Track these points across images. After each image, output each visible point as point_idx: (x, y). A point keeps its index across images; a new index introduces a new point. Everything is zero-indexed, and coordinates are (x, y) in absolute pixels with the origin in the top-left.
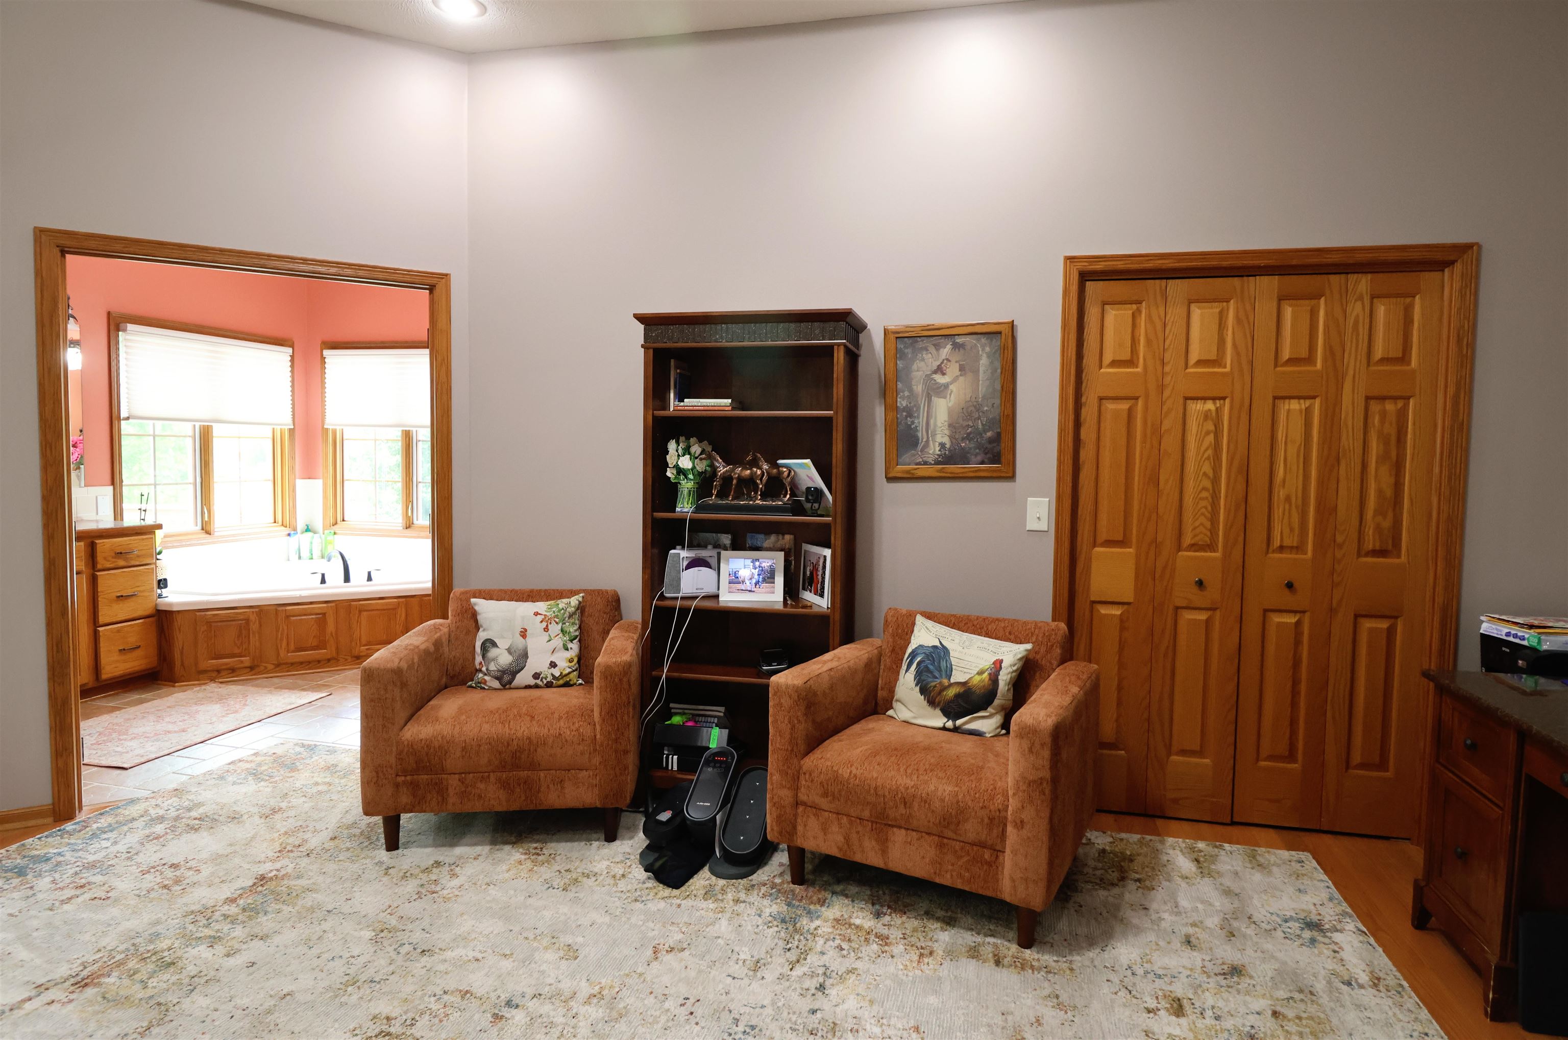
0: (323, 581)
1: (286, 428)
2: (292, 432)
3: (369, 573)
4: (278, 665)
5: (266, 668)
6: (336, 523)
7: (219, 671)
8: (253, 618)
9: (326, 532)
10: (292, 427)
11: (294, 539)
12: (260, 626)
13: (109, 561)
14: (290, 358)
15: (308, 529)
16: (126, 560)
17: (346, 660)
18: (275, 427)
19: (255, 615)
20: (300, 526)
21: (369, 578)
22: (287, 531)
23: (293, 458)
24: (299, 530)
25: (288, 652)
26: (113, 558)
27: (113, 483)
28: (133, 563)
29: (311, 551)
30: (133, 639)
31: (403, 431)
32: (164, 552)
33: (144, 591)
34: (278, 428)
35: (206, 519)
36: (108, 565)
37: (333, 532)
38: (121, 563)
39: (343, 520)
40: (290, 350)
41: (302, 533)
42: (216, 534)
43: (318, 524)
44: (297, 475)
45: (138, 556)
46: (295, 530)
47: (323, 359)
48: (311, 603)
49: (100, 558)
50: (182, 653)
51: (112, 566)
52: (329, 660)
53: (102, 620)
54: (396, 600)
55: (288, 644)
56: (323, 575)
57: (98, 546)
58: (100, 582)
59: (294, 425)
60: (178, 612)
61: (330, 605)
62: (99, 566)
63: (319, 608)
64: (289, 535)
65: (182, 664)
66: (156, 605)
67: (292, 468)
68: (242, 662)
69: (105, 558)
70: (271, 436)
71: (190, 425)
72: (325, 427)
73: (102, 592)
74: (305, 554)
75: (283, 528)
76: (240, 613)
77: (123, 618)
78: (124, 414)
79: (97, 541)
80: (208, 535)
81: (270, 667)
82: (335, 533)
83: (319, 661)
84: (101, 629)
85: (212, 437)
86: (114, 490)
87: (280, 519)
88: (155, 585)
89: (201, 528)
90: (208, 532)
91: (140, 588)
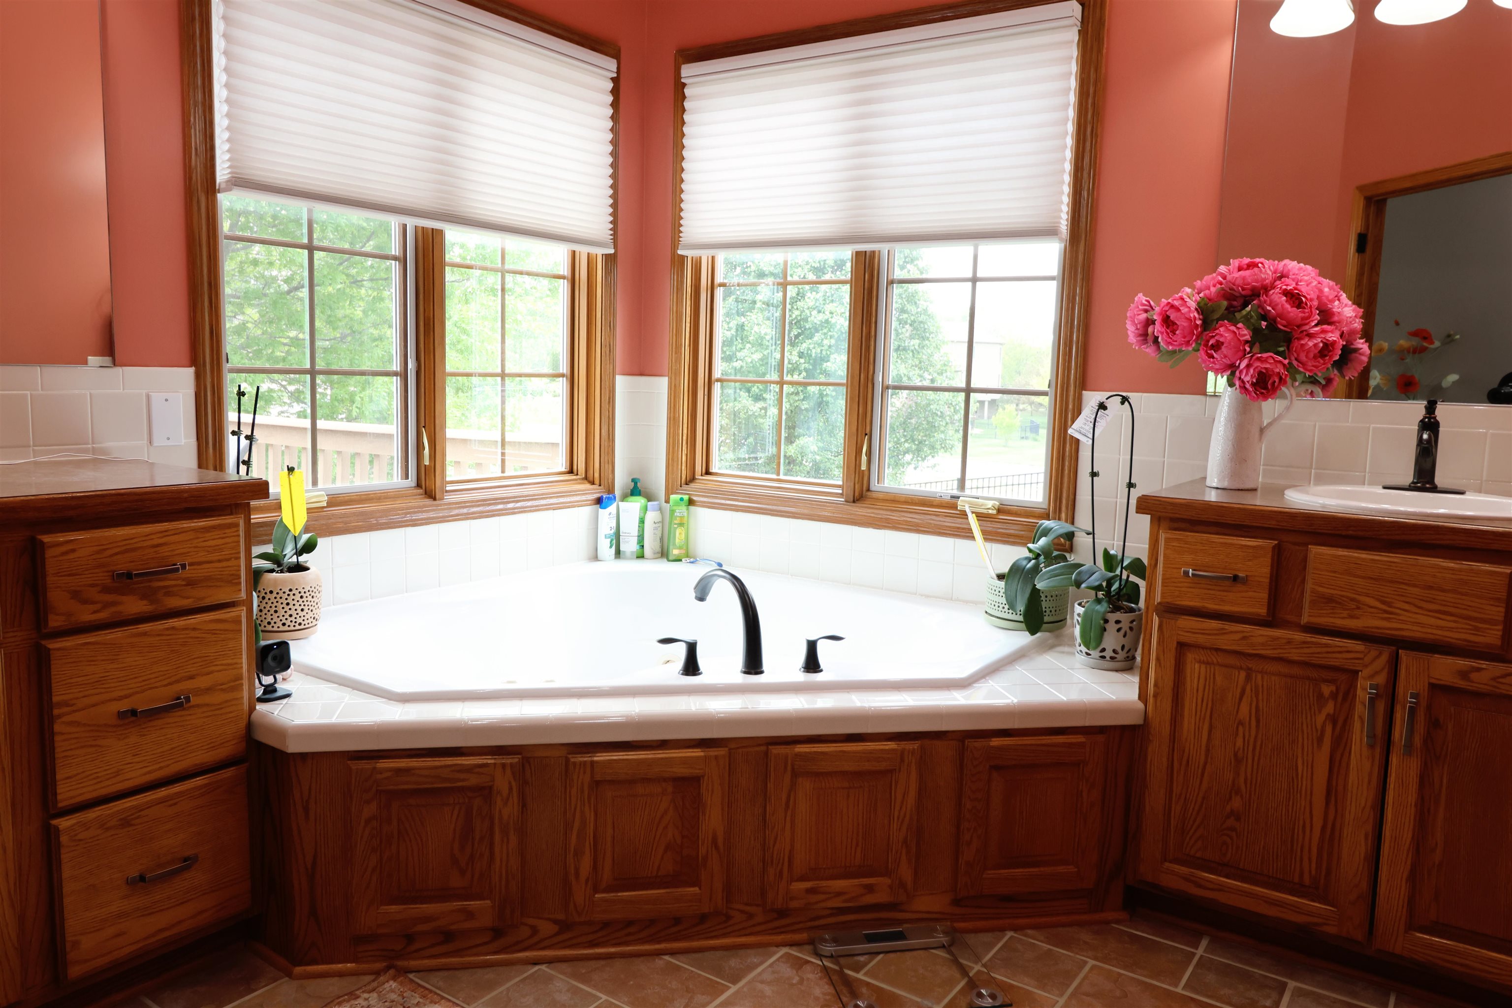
0: (691, 667)
1: (599, 252)
2: (611, 262)
3: (812, 647)
4: (565, 926)
5: (535, 930)
6: (692, 479)
7: (410, 938)
8: (503, 783)
9: (674, 497)
10: (612, 251)
11: (606, 516)
12: (524, 806)
13: (85, 602)
14: (610, 85)
15: (635, 490)
16: (148, 595)
17: (750, 916)
18: (577, 248)
19: (508, 771)
20: (621, 480)
21: (812, 664)
22: (594, 492)
23: (611, 326)
24: (618, 492)
25: (596, 890)
26: (106, 590)
27: (194, 360)
28: (174, 603)
29: (641, 538)
30: (174, 842)
31: (858, 254)
33: (208, 690)
34: (583, 251)
35: (427, 462)
36: (87, 616)
37: (686, 497)
38: (134, 606)
39: (708, 473)
40: (612, 65)
41: (624, 498)
42: (449, 498)
43: (658, 478)
44: (618, 369)
45: (191, 583)
46: (611, 490)
47: (680, 88)
48: (663, 744)
49: (57, 597)
50: (312, 875)
51: (103, 615)
52: (703, 918)
53: (68, 794)
54: (891, 745)
55: (595, 867)
56: (692, 649)
57: (49, 553)
58: (60, 672)
59: (615, 247)
60: (303, 756)
61: (713, 752)
62: (55, 622)
63: (684, 761)
64: (599, 501)
65: (314, 910)
66: (250, 726)
67: (609, 350)
68: (470, 915)
69: (76, 595)
70: (569, 269)
71: (394, 222)
72: (680, 252)
73: (66, 704)
74: (629, 545)
75: (588, 486)
76: (469, 769)
77: (139, 779)
78: (222, 173)
79: (47, 539)
80: (429, 502)
81: (546, 928)
82: (691, 502)
83: (677, 921)
84: (63, 823)
85: (443, 264)
86: (198, 377)
87: (581, 465)
88: (245, 662)
89: (411, 481)
90: (430, 495)
91: (202, 682)
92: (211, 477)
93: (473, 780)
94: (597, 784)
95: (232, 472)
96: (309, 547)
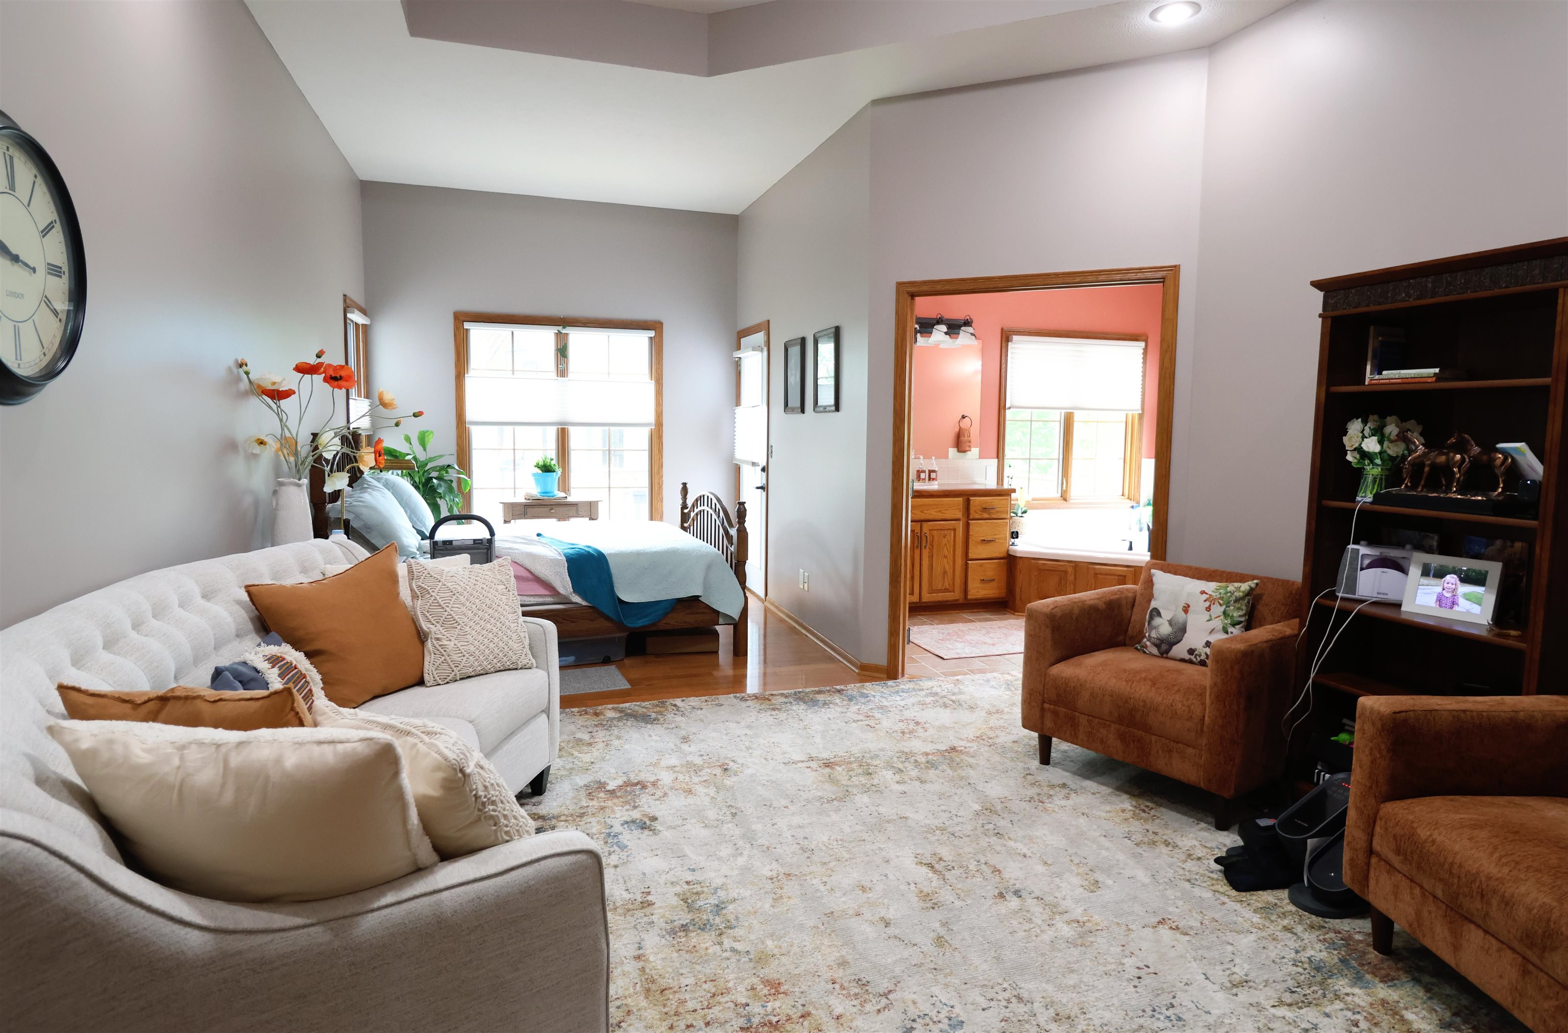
0: (1131, 548)
1: (1137, 413)
2: (1141, 416)
8: (1070, 570)
10: (1141, 412)
11: (1136, 511)
12: (1075, 578)
13: (977, 513)
14: (1142, 351)
15: (1149, 503)
16: (989, 514)
18: (1128, 413)
19: (1073, 568)
20: (1143, 499)
22: (1132, 503)
23: (1140, 440)
24: (1142, 503)
26: (981, 511)
27: (998, 458)
28: (994, 516)
30: (990, 574)
32: (1029, 511)
33: (999, 539)
34: (1130, 413)
35: (1065, 489)
36: (977, 517)
38: (986, 516)
40: (1143, 344)
41: (1145, 506)
42: (1071, 501)
44: (1143, 456)
45: (998, 512)
46: (1138, 503)
48: (1115, 565)
49: (972, 511)
50: (1021, 589)
51: (979, 517)
53: (971, 556)
56: (1131, 543)
57: (972, 502)
58: (971, 527)
59: (1143, 410)
60: (1021, 557)
61: (1130, 569)
62: (971, 517)
63: (1122, 571)
64: (1132, 507)
65: (1021, 599)
66: (1010, 551)
67: (1140, 448)
69: (975, 511)
70: (1125, 420)
71: (1059, 411)
73: (972, 536)
74: (1145, 525)
75: (1129, 501)
76: (1062, 566)
77: (984, 557)
78: (1008, 406)
79: (971, 498)
80: (1064, 502)
84: (969, 562)
85: (1073, 421)
86: (999, 462)
87: (1126, 493)
88: (1008, 535)
89: (1059, 495)
90: (1065, 500)
91: (998, 536)
92: (1000, 488)
93: (1062, 569)
94: (1096, 574)
95: (1006, 486)
96: (1025, 512)
